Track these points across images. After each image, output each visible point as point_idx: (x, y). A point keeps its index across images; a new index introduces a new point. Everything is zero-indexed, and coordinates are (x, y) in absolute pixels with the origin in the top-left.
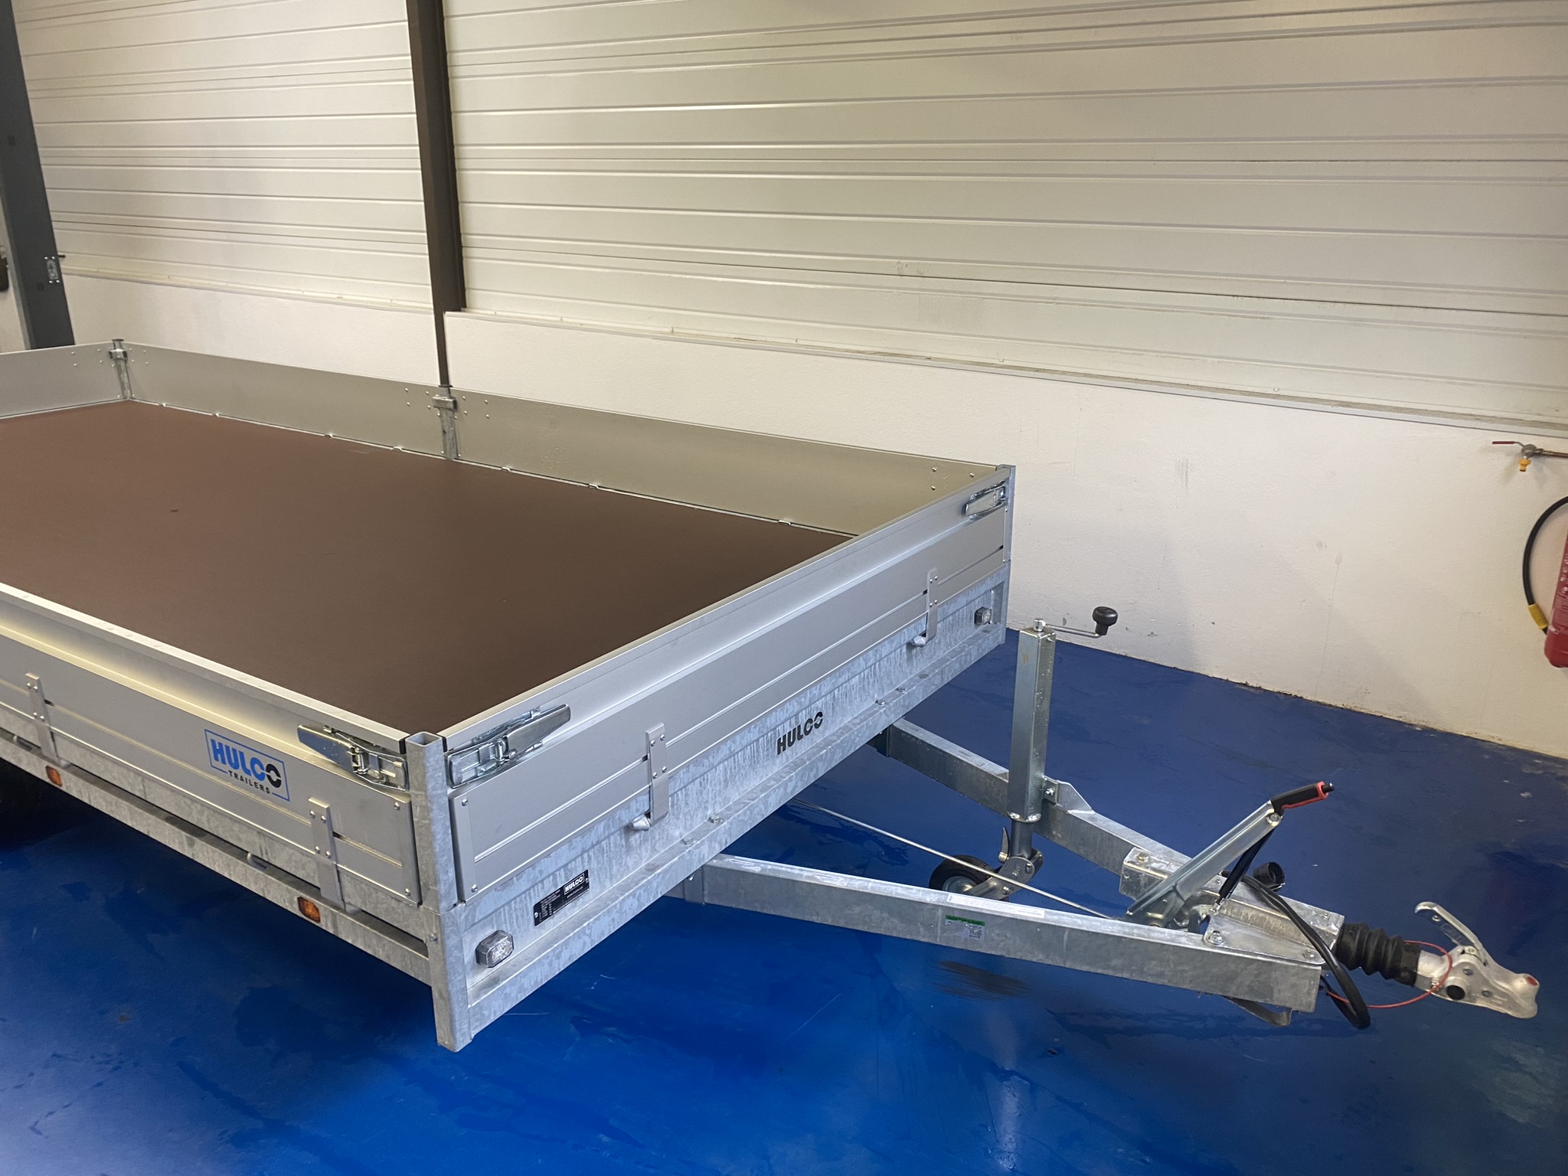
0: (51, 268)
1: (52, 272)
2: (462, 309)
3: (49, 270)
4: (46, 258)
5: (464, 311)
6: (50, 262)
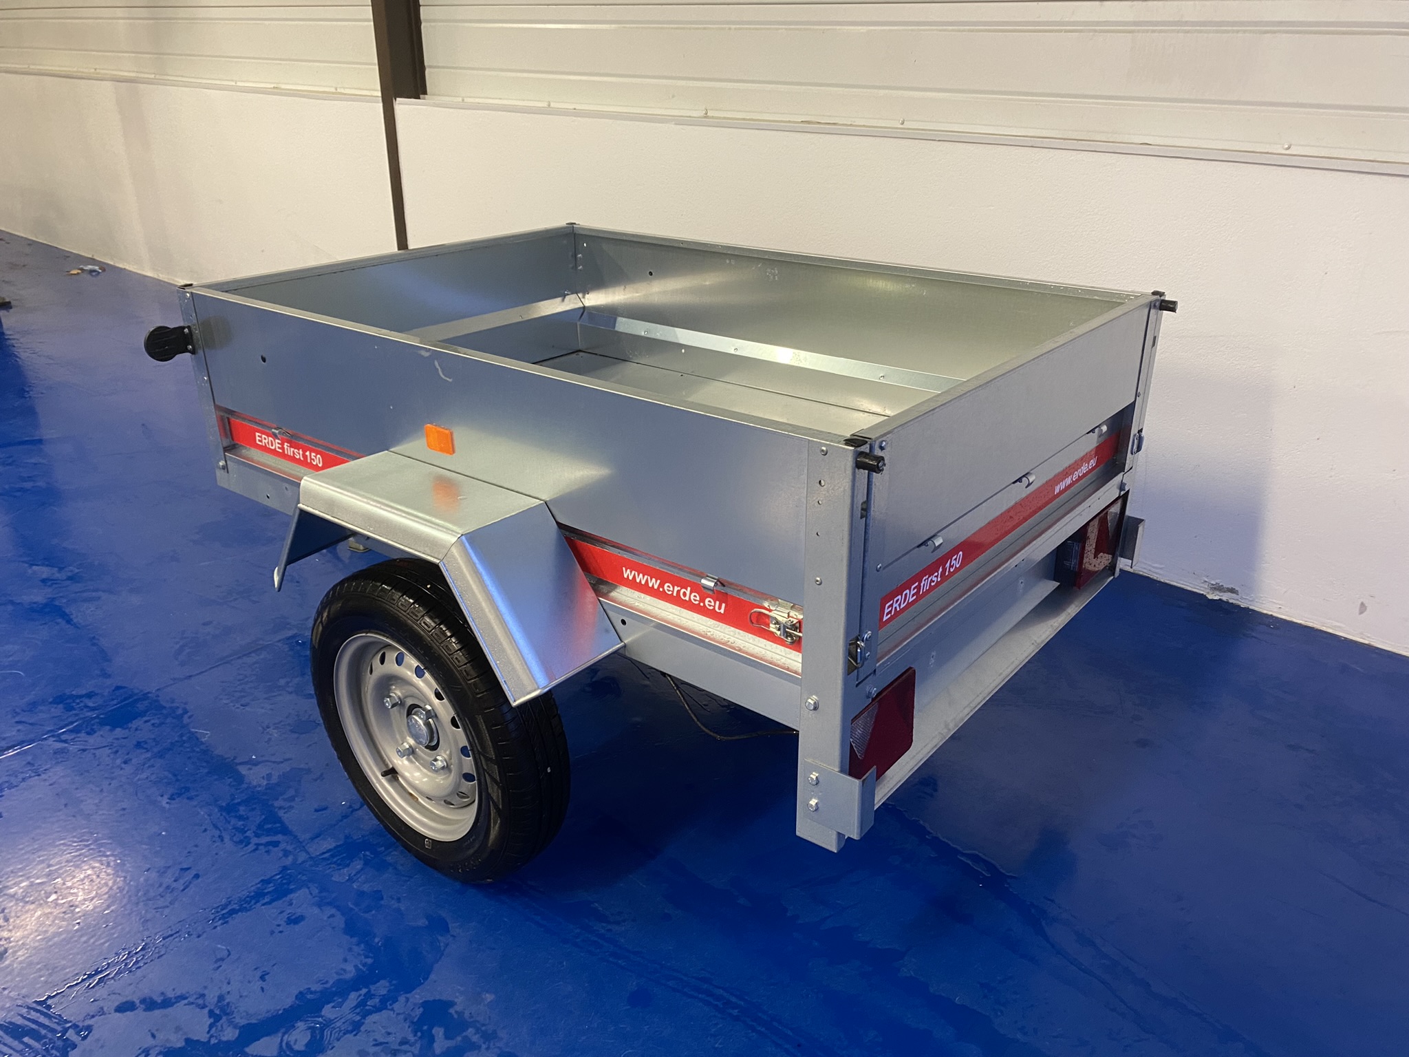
2: (421, 96)
5: (424, 99)
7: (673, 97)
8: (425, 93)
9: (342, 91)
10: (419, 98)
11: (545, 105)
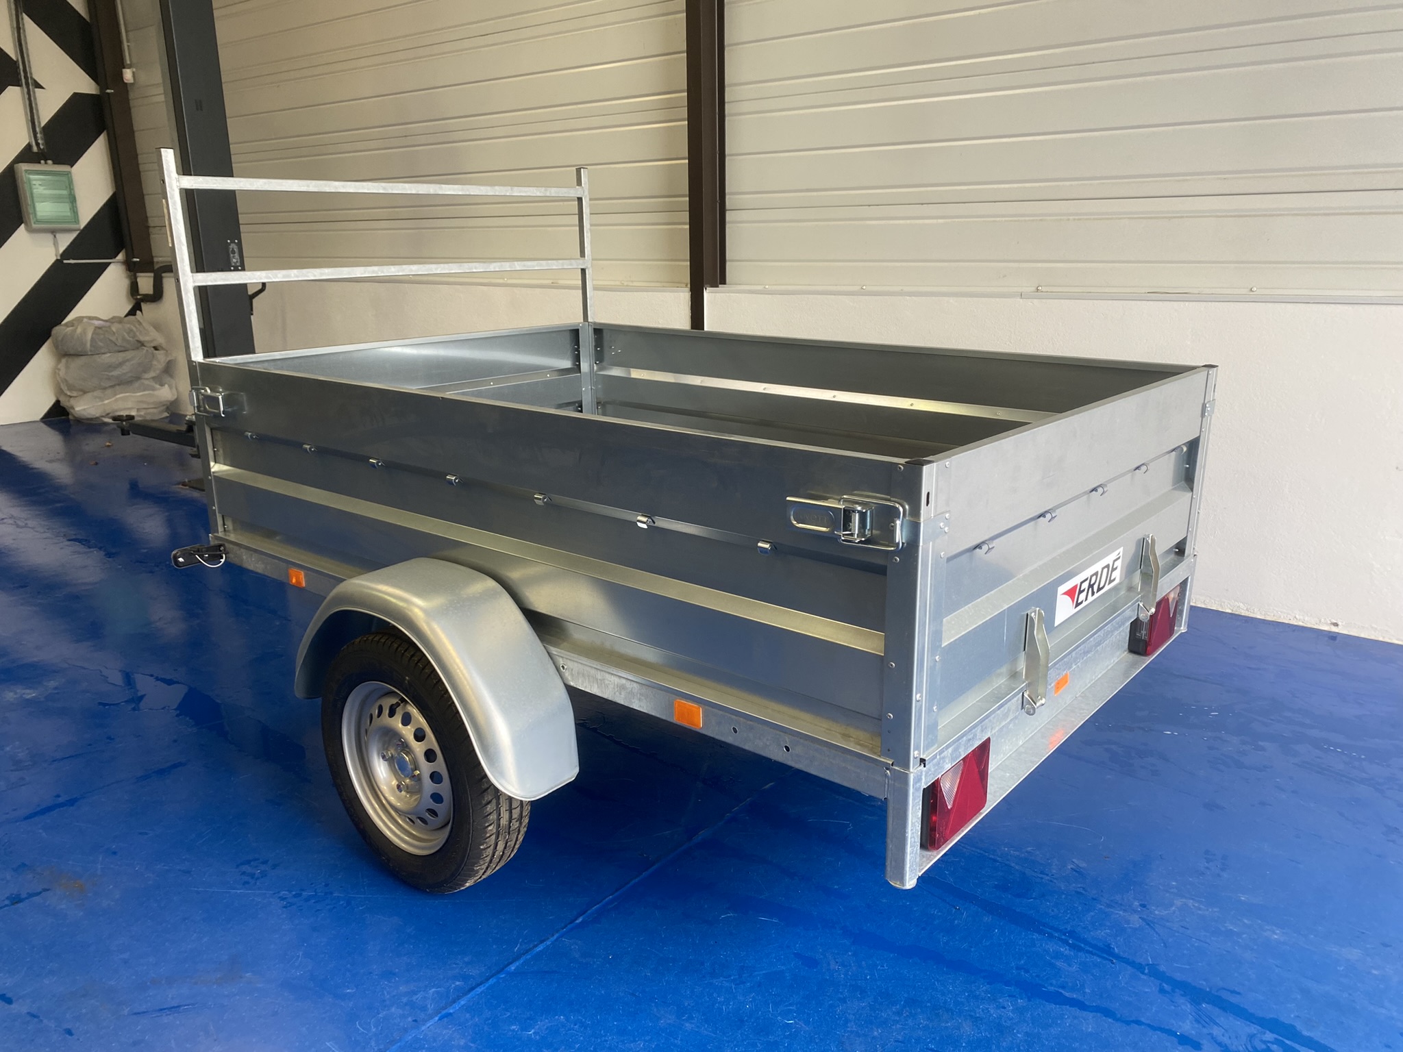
0: (233, 252)
1: (234, 257)
3: (232, 255)
4: (229, 241)
5: (724, 286)
6: (233, 246)
7: (1005, 276)
8: (723, 282)
9: (631, 284)
10: (718, 287)
11: (859, 287)
